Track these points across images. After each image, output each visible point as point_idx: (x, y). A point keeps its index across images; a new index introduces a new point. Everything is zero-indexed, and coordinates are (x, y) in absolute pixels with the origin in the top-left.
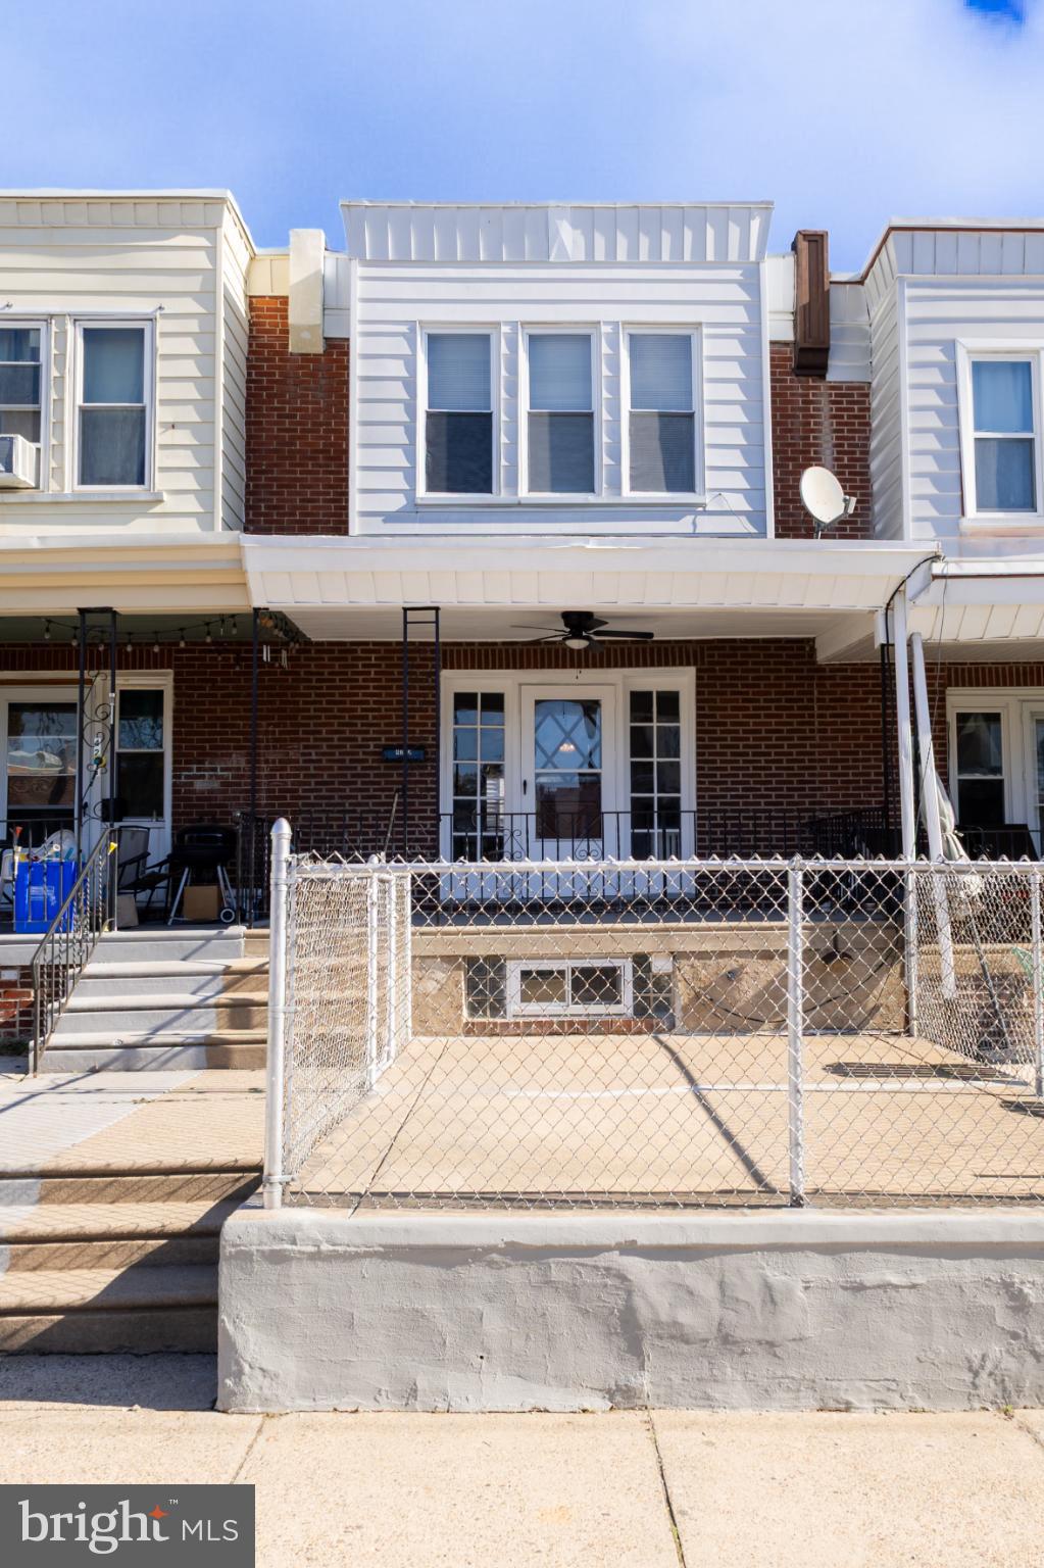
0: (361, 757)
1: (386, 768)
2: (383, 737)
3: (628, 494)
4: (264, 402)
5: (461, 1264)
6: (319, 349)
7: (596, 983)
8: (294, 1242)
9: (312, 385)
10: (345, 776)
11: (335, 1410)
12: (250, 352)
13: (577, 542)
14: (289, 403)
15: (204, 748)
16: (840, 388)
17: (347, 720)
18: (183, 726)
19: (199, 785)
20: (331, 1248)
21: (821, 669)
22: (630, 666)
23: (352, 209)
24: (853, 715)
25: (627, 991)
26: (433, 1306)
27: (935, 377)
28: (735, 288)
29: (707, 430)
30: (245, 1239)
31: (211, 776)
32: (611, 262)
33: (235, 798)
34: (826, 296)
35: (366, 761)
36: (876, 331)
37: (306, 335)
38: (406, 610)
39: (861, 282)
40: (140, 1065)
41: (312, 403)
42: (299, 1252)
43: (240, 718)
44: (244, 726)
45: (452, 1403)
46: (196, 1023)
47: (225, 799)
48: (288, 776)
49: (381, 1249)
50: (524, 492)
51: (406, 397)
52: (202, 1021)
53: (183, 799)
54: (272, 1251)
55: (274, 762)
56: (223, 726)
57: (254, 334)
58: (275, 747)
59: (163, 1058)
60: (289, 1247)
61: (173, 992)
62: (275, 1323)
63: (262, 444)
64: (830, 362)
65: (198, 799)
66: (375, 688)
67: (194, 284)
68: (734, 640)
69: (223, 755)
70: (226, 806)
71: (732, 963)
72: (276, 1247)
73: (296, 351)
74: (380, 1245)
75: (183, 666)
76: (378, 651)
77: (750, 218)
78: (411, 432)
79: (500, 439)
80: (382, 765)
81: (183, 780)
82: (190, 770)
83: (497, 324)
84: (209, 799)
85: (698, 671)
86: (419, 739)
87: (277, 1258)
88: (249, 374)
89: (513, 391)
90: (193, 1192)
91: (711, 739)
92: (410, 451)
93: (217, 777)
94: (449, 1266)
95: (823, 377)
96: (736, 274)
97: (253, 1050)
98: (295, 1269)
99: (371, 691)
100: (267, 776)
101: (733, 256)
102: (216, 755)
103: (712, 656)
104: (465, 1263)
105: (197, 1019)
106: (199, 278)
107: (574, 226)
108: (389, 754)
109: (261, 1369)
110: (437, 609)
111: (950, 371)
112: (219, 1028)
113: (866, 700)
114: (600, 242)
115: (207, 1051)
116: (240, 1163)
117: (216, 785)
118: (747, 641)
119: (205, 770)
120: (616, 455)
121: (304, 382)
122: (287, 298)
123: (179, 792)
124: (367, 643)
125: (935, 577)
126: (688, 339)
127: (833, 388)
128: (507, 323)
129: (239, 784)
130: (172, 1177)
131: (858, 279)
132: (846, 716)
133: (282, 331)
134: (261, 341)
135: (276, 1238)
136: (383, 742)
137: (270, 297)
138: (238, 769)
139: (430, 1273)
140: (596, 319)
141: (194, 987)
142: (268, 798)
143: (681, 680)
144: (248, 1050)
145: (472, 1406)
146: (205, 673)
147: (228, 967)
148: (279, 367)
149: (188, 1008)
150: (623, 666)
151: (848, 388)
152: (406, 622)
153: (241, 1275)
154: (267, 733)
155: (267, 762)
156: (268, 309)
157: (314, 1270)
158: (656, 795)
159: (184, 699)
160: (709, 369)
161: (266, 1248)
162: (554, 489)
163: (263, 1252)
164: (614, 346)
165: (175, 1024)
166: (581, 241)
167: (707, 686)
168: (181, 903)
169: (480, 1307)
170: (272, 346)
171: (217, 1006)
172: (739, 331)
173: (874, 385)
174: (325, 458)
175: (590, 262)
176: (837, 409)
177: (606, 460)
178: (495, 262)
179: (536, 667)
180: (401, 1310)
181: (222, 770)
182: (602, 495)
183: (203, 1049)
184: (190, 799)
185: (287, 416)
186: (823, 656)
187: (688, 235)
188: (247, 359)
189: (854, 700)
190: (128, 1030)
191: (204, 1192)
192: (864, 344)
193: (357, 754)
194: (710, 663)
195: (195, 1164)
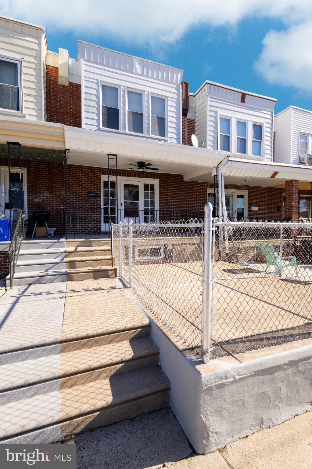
0: (81, 195)
1: (88, 198)
2: (87, 190)
3: (151, 135)
4: (51, 96)
5: (275, 372)
6: (67, 84)
7: (155, 252)
8: (227, 378)
9: (65, 94)
10: (77, 200)
11: (240, 438)
12: (47, 81)
13: (155, 141)
14: (59, 98)
15: (37, 190)
16: (189, 120)
17: (77, 185)
18: (30, 184)
19: (35, 200)
20: (239, 377)
21: (184, 182)
22: (145, 178)
23: (81, 43)
24: (190, 192)
25: (163, 254)
26: (267, 389)
27: (213, 119)
28: (174, 89)
29: (168, 123)
30: (210, 382)
31: (39, 198)
32: (147, 76)
33: (46, 204)
34: (188, 97)
35: (83, 196)
36: (197, 108)
37: (64, 79)
38: (108, 155)
39: (194, 96)
40: (45, 282)
41: (66, 99)
42: (229, 382)
43: (47, 183)
44: (49, 185)
45: (274, 422)
46: (60, 268)
47: (43, 204)
48: (61, 199)
49: (254, 373)
50: (127, 131)
51: (97, 100)
52: (61, 267)
53: (31, 204)
54: (219, 384)
55: (57, 195)
56: (42, 185)
57: (48, 76)
58: (57, 191)
59: (53, 279)
60: (225, 381)
61: (49, 258)
62: (219, 412)
63: (51, 108)
64: (188, 114)
65: (35, 204)
66: (84, 178)
67: (34, 53)
68: (167, 174)
69: (42, 192)
70: (44, 206)
71: (184, 246)
72: (221, 382)
73: (61, 84)
74: (254, 372)
75: (30, 167)
76: (85, 168)
77: (178, 73)
78: (98, 110)
79: (121, 116)
80: (87, 198)
81: (31, 199)
82: (33, 196)
83: (120, 86)
84: (39, 204)
85: (160, 180)
86: (96, 191)
87: (221, 386)
88: (47, 87)
89: (124, 105)
90: (120, 339)
91: (162, 196)
92: (98, 115)
93: (41, 198)
94: (272, 373)
95: (186, 117)
96: (175, 86)
97: (81, 275)
98: (227, 389)
99: (83, 178)
100: (55, 199)
101: (174, 81)
102: (40, 192)
103: (163, 177)
104: (277, 371)
105: (60, 266)
106: (35, 52)
107: (139, 64)
108: (88, 195)
109: (216, 432)
110: (116, 155)
111: (216, 118)
112: (67, 269)
113: (193, 189)
114: (145, 70)
115: (67, 276)
116: (135, 326)
117: (41, 200)
118: (170, 174)
119: (37, 196)
120: (149, 125)
121: (63, 93)
122: (58, 68)
123: (30, 202)
124: (82, 166)
125: (229, 161)
126: (164, 100)
127: (188, 119)
128: (123, 86)
129: (48, 201)
130: (112, 335)
131: (194, 95)
132: (189, 192)
133: (56, 77)
134: (50, 79)
135: (221, 378)
136: (87, 192)
137: (53, 67)
138: (47, 196)
139: (267, 377)
140: (144, 90)
141: (56, 256)
142: (55, 205)
143: (156, 182)
144: (79, 275)
145: (280, 421)
146: (36, 170)
147: (66, 251)
148: (56, 87)
149: (57, 263)
150: (144, 177)
151: (191, 120)
152: (108, 158)
153: (208, 397)
154: (55, 187)
155: (55, 195)
156: (52, 70)
157: (232, 388)
158: (149, 208)
159: (30, 176)
160: (169, 108)
161: (217, 383)
162: (134, 131)
163: (216, 385)
164: (148, 98)
165: (53, 268)
166: (141, 68)
167: (162, 184)
168: (35, 232)
169: (280, 385)
170: (54, 81)
171: (66, 262)
172: (175, 100)
173: (196, 120)
174: (70, 115)
175: (142, 75)
176: (189, 125)
177: (146, 126)
178: (119, 69)
179: (124, 176)
180: (258, 394)
181: (42, 196)
182: (145, 135)
183: (65, 276)
184: (33, 204)
185: (58, 102)
186: (185, 179)
187: (165, 74)
188: (46, 83)
189: (190, 189)
190: (37, 271)
191: (123, 338)
192: (194, 111)
193: (80, 194)
194: (162, 178)
195: (120, 329)
